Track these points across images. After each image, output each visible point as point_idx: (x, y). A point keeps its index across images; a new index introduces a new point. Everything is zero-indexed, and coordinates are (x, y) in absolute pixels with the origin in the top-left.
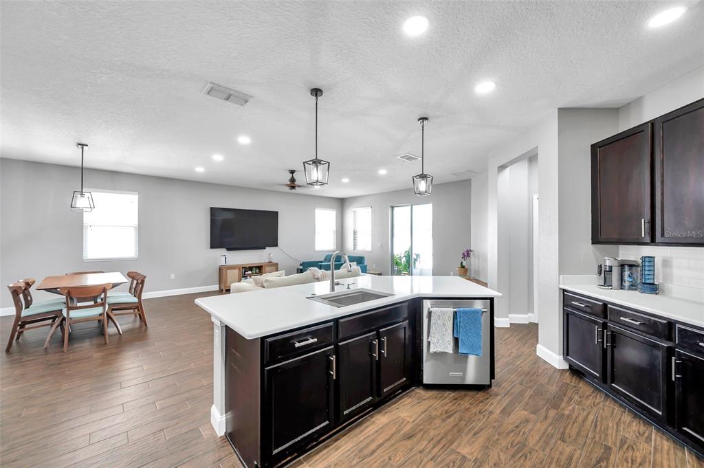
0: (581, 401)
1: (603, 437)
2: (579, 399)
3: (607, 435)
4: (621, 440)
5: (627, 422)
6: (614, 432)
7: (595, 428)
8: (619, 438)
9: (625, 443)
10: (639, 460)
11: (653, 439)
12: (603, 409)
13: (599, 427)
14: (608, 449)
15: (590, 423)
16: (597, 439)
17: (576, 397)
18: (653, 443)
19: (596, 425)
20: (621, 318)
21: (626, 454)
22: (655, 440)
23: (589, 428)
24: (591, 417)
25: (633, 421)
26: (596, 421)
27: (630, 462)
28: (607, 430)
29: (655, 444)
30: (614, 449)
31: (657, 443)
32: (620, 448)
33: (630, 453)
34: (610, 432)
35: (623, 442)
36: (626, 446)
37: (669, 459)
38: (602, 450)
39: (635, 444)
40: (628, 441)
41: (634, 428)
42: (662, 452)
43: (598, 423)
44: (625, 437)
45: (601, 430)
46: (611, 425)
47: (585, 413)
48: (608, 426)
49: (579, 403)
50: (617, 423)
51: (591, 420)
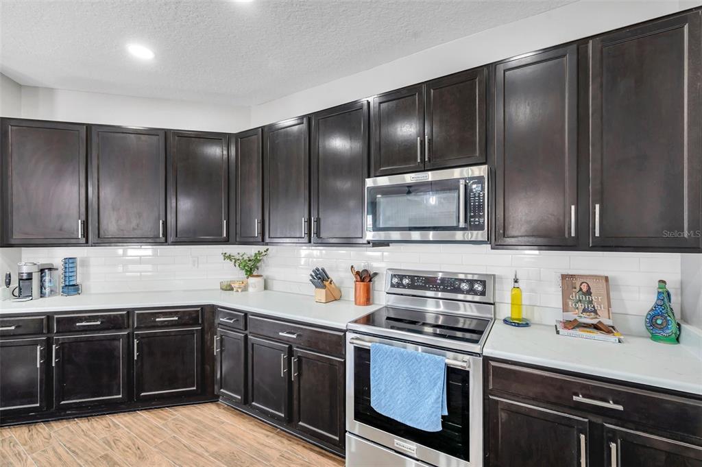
0: (31, 447)
1: (92, 454)
2: (27, 448)
3: (90, 449)
4: (104, 442)
5: (89, 427)
6: (92, 442)
7: (77, 454)
8: (101, 443)
9: (109, 442)
10: (130, 443)
11: (118, 423)
12: (60, 435)
13: (77, 451)
14: (106, 457)
15: (67, 455)
16: (90, 459)
17: (21, 448)
18: (120, 425)
19: (74, 452)
20: (77, 324)
21: (120, 448)
22: (120, 422)
23: (72, 459)
24: (60, 450)
25: (92, 424)
26: (69, 448)
27: (129, 450)
28: (87, 446)
29: (122, 424)
30: (110, 452)
31: (124, 423)
32: (111, 448)
33: (121, 446)
34: (90, 446)
35: (107, 443)
36: (113, 444)
37: (140, 426)
38: (105, 462)
39: (114, 436)
40: (109, 439)
41: (100, 427)
42: (132, 425)
43: (73, 449)
44: (103, 438)
45: (82, 451)
46: (83, 441)
47: (51, 453)
48: (83, 443)
49: (32, 450)
50: (85, 435)
51: (64, 452)
